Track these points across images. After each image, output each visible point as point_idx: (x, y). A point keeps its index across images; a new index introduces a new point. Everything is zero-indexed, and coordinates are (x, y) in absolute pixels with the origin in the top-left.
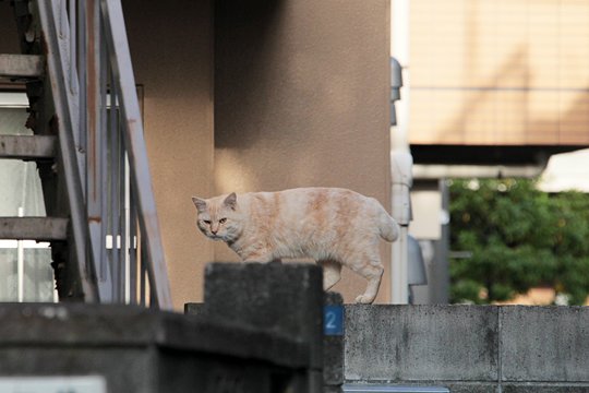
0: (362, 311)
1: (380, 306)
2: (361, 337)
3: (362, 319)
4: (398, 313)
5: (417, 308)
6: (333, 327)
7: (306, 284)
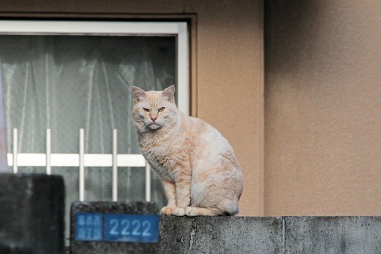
0: (302, 223)
1: (319, 218)
2: (300, 247)
3: (301, 230)
4: (336, 224)
5: (354, 220)
6: (149, 235)
7: (29, 192)
